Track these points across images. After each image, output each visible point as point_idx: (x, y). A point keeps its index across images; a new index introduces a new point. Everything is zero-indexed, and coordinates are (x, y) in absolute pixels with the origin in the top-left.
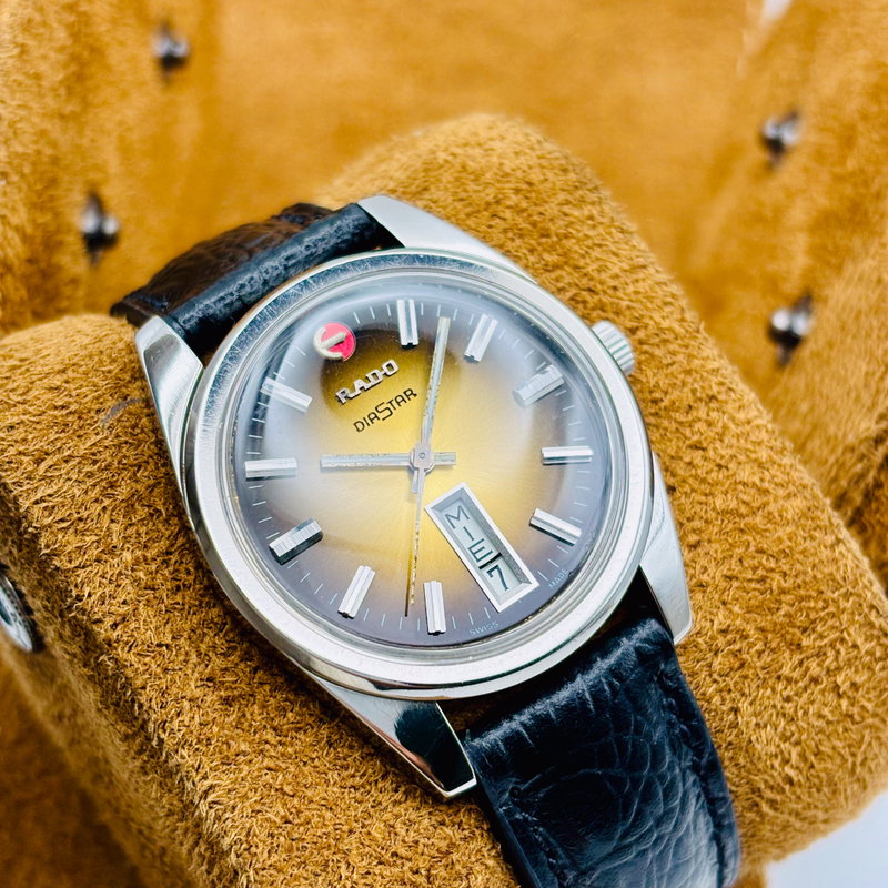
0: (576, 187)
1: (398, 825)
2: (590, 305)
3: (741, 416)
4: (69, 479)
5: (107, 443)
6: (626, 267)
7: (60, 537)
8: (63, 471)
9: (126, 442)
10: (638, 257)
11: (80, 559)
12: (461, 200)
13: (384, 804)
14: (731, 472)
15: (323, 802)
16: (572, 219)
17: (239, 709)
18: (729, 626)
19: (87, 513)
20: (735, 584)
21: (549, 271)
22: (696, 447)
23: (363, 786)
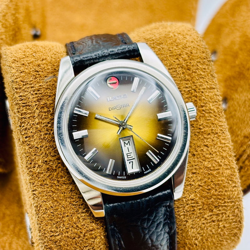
0: (204, 58)
1: (81, 218)
2: (193, 94)
3: (223, 141)
4: (30, 93)
5: (44, 86)
6: (208, 87)
7: (21, 108)
8: (29, 90)
9: (49, 88)
10: (213, 85)
11: (24, 116)
12: (170, 50)
13: (79, 212)
14: (213, 156)
15: (63, 205)
16: (199, 67)
17: (50, 172)
18: (194, 198)
19: (31, 104)
20: (201, 188)
21: (186, 81)
22: (206, 146)
23: (75, 205)
